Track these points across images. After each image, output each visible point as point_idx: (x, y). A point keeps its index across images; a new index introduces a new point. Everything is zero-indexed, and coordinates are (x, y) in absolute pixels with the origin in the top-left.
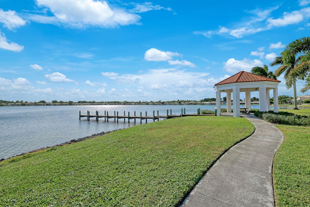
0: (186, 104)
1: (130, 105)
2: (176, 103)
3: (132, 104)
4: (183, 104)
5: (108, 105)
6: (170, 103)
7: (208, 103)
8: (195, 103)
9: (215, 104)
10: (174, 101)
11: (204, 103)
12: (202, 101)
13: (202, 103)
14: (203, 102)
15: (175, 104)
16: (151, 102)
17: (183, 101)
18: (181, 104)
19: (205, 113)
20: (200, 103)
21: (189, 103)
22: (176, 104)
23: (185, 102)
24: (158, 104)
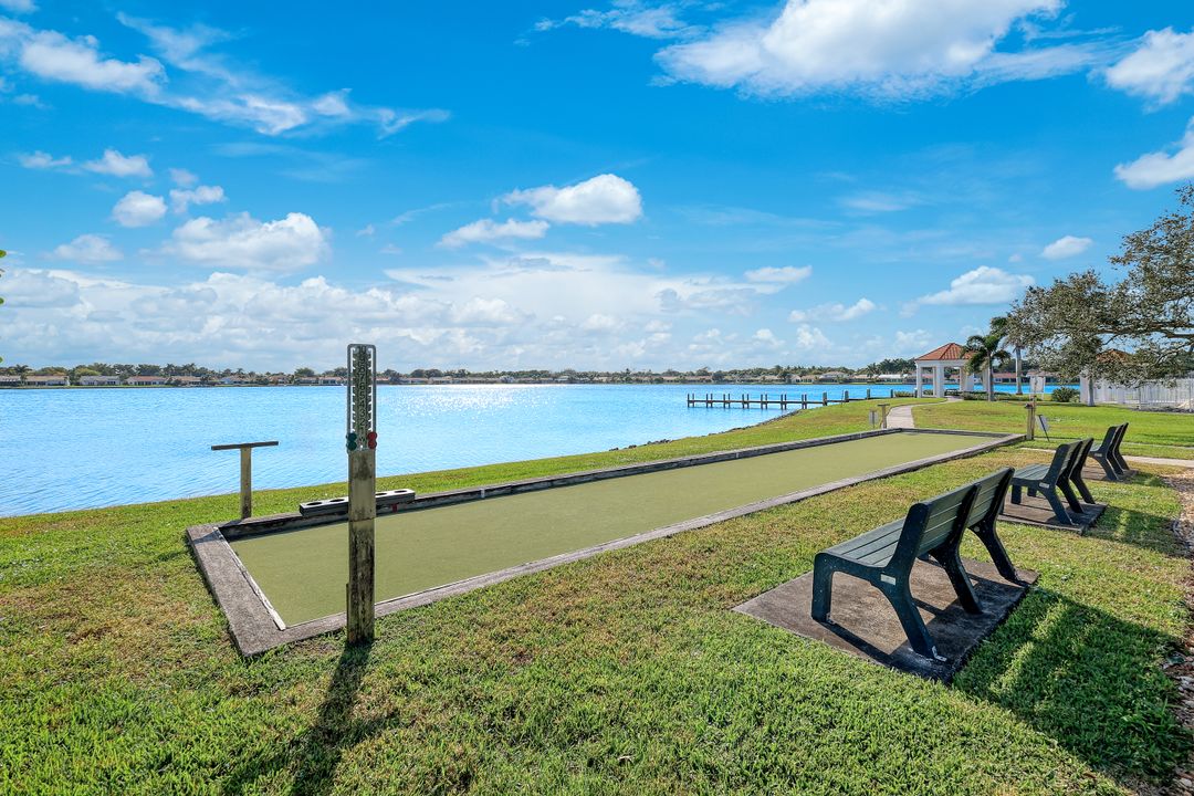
0: (810, 381)
1: (594, 382)
2: (768, 377)
3: (601, 382)
4: (798, 381)
5: (514, 383)
6: (747, 377)
7: (897, 376)
8: (845, 376)
9: (931, 380)
10: (759, 372)
11: (882, 376)
12: (872, 369)
13: (875, 376)
14: (878, 373)
15: (765, 382)
16: (671, 373)
17: (796, 369)
18: (790, 382)
19: (899, 396)
20: (865, 376)
21: (821, 377)
22: (771, 382)
23: (804, 373)
24: (701, 381)
